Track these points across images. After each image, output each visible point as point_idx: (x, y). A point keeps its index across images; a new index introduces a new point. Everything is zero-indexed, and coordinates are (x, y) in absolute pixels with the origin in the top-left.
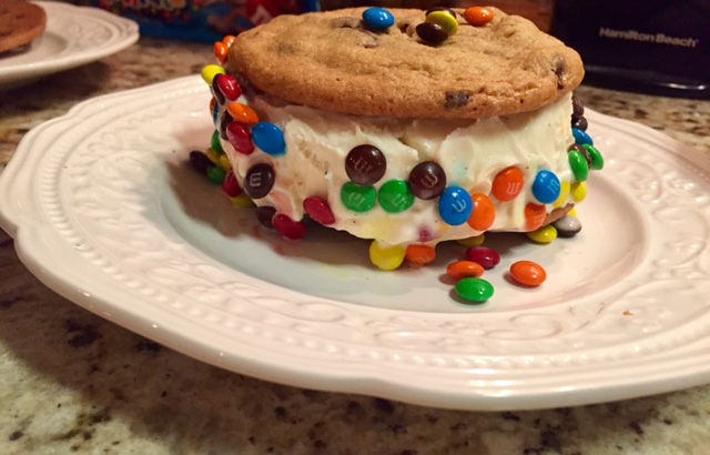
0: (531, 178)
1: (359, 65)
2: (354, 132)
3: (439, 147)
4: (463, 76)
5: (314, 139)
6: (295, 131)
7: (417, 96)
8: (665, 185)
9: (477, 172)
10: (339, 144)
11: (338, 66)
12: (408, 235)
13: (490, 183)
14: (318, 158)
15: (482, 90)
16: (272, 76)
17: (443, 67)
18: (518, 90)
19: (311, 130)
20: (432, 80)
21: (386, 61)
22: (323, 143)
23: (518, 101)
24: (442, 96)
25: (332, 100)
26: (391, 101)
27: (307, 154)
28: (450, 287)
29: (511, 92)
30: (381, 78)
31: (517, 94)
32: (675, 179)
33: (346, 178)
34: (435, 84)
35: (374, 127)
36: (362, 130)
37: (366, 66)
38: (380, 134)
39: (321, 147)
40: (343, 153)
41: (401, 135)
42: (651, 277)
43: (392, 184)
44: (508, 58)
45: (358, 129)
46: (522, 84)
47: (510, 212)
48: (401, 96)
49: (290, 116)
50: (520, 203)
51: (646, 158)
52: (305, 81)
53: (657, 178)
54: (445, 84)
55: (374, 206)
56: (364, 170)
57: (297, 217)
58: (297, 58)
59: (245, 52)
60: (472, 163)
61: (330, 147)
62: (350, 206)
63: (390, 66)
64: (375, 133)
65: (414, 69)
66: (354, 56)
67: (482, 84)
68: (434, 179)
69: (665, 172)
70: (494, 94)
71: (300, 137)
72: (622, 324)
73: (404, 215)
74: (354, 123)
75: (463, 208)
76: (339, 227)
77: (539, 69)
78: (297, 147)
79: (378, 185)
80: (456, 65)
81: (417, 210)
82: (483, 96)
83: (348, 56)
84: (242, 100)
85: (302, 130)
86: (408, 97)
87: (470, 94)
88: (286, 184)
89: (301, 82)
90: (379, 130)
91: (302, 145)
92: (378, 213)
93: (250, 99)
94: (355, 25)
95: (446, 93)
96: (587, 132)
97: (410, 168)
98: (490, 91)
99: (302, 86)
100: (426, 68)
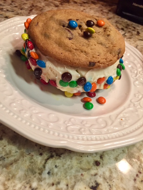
0: (107, 79)
1: (67, 47)
2: (64, 68)
3: (86, 74)
4: (94, 56)
5: (53, 68)
6: (49, 64)
7: (82, 63)
8: (138, 72)
9: (94, 79)
10: (60, 71)
11: (61, 47)
12: (75, 92)
13: (97, 81)
14: (54, 72)
15: (99, 62)
16: (43, 48)
17: (89, 52)
18: (108, 62)
19: (53, 65)
20: (86, 56)
21: (75, 47)
22: (56, 70)
23: (107, 65)
24: (88, 63)
25: (59, 60)
26: (75, 63)
27: (51, 70)
28: (83, 103)
29: (106, 63)
30: (73, 55)
31: (107, 63)
32: (141, 71)
33: (61, 79)
34: (87, 58)
35: (70, 67)
36: (67, 68)
37: (69, 48)
38: (71, 69)
39: (55, 70)
40: (61, 73)
41: (76, 69)
42: (129, 106)
43: (73, 82)
44: (107, 48)
45: (66, 68)
46: (109, 60)
47: (100, 86)
48: (78, 62)
49: (48, 60)
50: (103, 84)
51: (136, 62)
52: (53, 53)
53: (137, 70)
54: (90, 59)
55: (67, 86)
56: (66, 79)
57: (47, 82)
58: (50, 41)
59: (35, 34)
60: (93, 78)
61: (58, 71)
62: (61, 85)
63: (76, 50)
64: (70, 68)
65: (82, 52)
66: (66, 44)
67: (99, 60)
68: (83, 82)
69: (139, 68)
70: (101, 63)
71: (50, 66)
72: (120, 123)
73: (75, 88)
74: (65, 66)
75: (89, 88)
76: (58, 88)
77: (114, 54)
78: (49, 68)
79: (69, 82)
80: (93, 51)
81: (78, 87)
82: (98, 64)
83: (64, 43)
84: (34, 50)
85: (50, 65)
86: (80, 62)
87: (95, 63)
88: (45, 74)
89: (51, 53)
90: (71, 68)
91: (50, 68)
92: (69, 87)
93: (36, 50)
94: (66, 26)
95: (90, 62)
96: (123, 64)
97: (78, 78)
98: (101, 62)
99: (52, 54)
100: (85, 52)
